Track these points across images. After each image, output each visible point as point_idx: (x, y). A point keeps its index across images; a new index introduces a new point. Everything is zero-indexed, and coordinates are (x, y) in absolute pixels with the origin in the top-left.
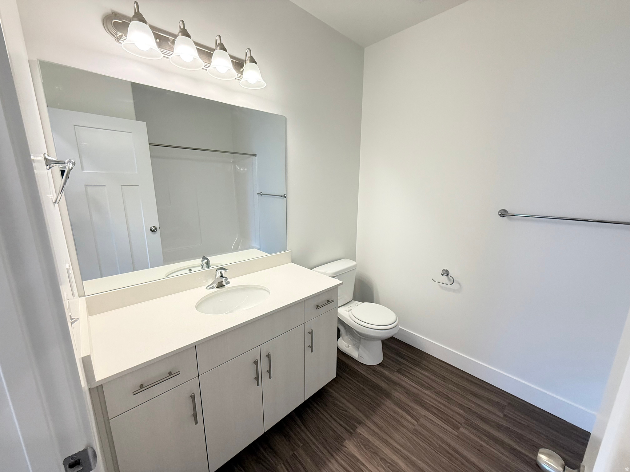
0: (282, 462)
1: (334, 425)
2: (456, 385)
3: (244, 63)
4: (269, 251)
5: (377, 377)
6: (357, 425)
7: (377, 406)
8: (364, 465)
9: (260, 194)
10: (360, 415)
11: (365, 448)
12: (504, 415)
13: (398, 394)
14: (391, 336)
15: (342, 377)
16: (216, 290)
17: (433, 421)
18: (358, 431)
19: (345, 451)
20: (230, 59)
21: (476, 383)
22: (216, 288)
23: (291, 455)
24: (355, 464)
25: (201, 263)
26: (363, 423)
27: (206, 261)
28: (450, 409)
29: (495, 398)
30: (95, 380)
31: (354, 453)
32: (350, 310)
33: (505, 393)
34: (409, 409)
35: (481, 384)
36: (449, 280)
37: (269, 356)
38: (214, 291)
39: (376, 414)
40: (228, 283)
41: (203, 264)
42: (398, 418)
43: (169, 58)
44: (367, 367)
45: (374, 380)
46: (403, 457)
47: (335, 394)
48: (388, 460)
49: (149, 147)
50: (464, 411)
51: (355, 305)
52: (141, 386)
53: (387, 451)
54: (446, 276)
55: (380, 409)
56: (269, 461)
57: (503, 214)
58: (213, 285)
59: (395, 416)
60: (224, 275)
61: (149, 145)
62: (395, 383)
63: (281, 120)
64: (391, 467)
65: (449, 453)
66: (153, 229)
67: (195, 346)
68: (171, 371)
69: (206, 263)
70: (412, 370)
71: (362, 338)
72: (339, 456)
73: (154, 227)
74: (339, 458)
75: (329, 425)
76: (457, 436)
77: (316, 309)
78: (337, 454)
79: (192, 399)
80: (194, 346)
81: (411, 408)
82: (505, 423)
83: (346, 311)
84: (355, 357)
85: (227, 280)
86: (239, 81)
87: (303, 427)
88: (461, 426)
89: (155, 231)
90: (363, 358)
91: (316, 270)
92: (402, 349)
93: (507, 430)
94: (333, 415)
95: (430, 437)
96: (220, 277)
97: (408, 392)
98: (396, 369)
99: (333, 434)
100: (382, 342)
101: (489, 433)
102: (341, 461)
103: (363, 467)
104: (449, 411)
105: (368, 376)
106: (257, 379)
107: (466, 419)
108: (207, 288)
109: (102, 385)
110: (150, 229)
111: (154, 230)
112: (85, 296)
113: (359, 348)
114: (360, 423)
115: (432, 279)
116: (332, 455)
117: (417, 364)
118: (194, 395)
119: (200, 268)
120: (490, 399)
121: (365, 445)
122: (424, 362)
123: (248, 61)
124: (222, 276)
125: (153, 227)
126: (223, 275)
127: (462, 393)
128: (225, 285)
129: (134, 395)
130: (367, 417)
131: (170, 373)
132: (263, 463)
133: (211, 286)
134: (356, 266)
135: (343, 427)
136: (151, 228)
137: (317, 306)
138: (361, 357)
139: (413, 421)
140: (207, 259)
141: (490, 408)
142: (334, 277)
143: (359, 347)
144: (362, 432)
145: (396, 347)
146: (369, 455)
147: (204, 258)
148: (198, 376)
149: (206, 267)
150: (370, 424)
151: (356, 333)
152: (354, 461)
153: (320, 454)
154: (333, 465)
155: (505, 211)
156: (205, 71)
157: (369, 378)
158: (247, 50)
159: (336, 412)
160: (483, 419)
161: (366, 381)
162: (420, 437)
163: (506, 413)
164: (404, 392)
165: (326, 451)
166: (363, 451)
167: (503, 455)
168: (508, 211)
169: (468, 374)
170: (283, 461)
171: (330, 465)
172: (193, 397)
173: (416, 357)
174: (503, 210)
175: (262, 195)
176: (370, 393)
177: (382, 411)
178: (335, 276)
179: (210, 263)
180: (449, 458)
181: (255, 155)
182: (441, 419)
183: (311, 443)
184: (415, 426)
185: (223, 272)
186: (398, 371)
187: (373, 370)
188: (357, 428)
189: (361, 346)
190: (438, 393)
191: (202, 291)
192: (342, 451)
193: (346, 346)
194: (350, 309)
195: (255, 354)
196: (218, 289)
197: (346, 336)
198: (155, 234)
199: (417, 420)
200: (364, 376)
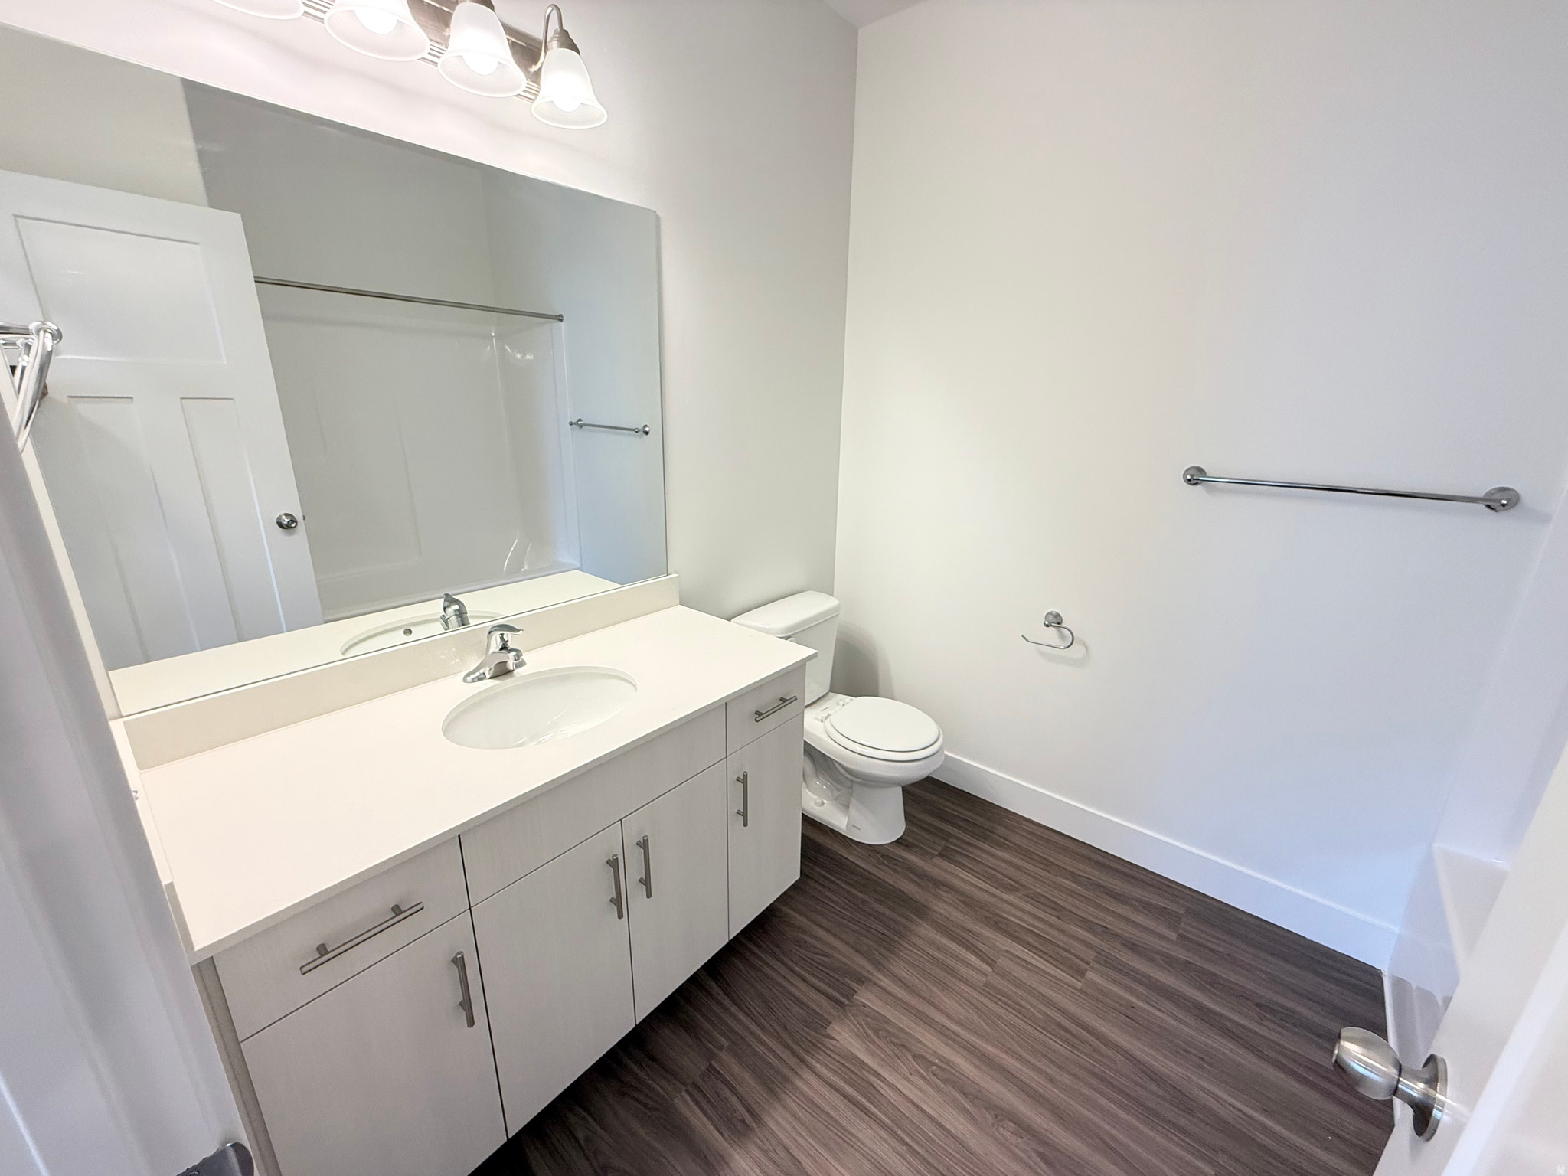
0: (684, 1088)
1: (801, 990)
2: (1074, 877)
3: (541, 50)
4: (622, 576)
5: (895, 871)
6: (855, 986)
7: (896, 938)
8: (877, 1075)
9: (576, 423)
10: (861, 963)
11: (878, 1037)
12: (1180, 936)
13: (944, 906)
14: (926, 775)
15: (810, 878)
16: (493, 684)
17: (1028, 963)
18: (858, 998)
19: (832, 1048)
20: (505, 36)
21: (1117, 870)
22: (490, 678)
23: (704, 1069)
24: (856, 1074)
25: (443, 613)
26: (869, 980)
27: (456, 607)
28: (1063, 932)
29: (1158, 901)
30: (193, 948)
31: (852, 1050)
32: (826, 718)
33: (1179, 888)
34: (969, 938)
35: (1127, 870)
36: (1062, 637)
37: (644, 845)
38: (485, 687)
39: (898, 957)
40: (521, 664)
41: (447, 617)
42: (950, 962)
43: (323, 19)
44: (869, 850)
45: (887, 880)
46: (966, 1049)
47: (801, 920)
48: (931, 1058)
49: (255, 288)
50: (1093, 933)
51: (838, 704)
52: (322, 950)
53: (929, 1040)
54: (1053, 629)
55: (906, 945)
56: (649, 1087)
57: (1195, 477)
58: (481, 671)
59: (941, 957)
60: (510, 645)
61: (256, 282)
62: (937, 883)
63: (646, 222)
64: (938, 1072)
65: (1066, 1030)
66: (286, 520)
67: (459, 836)
68: (397, 904)
69: (457, 613)
70: (971, 849)
71: (859, 783)
72: (818, 1061)
73: (287, 515)
74: (818, 1066)
75: (788, 992)
76: (1081, 991)
77: (757, 721)
78: (812, 1056)
79: (458, 967)
80: (454, 838)
81: (976, 935)
82: (1181, 954)
83: (816, 719)
84: (841, 829)
85: (521, 658)
86: (528, 103)
87: (727, 1002)
88: (1087, 967)
89: (293, 525)
90: (859, 829)
91: (742, 622)
92: (947, 804)
93: (1184, 968)
94: (798, 969)
95: (1022, 998)
96: (501, 650)
97: (968, 903)
98: (936, 850)
99: (801, 1011)
100: (903, 791)
101: (1147, 977)
102: (824, 1071)
103: (875, 1079)
104: (1061, 937)
105: (873, 870)
106: (617, 902)
107: (1099, 952)
108: (465, 680)
109: (212, 958)
110: (275, 520)
111: (288, 525)
112: (122, 717)
113: (848, 807)
114: (861, 980)
115: (1023, 636)
116: (803, 1061)
117: (985, 835)
118: (463, 956)
119: (438, 628)
120: (1148, 904)
121: (878, 1029)
122: (1001, 830)
123: (555, 44)
124: (504, 648)
125: (284, 517)
126: (508, 643)
127: (1089, 894)
128: (512, 671)
129: (304, 974)
130: (878, 965)
131: (397, 910)
132: (635, 1094)
133: (477, 674)
134: (836, 609)
135: (823, 994)
136: (279, 518)
137: (757, 713)
138: (853, 826)
139: (984, 966)
140: (457, 602)
141: (1150, 923)
142: (786, 638)
143: (849, 803)
144: (868, 999)
145: (934, 798)
146: (888, 1050)
147: (450, 600)
148: (470, 909)
149: (457, 624)
150: (884, 979)
151: (842, 771)
152: (854, 1069)
153: (772, 1060)
154: (807, 1083)
155: (1200, 470)
156: (432, 66)
157: (878, 875)
158: (550, 9)
159: (804, 960)
160: (1133, 947)
161: (867, 882)
162: (1000, 1000)
163: (1181, 931)
164: (958, 902)
165: (788, 1052)
166: (873, 1042)
167: (1180, 1022)
168: (1206, 470)
169: (1098, 851)
170: (686, 1086)
171: (799, 1083)
172: (459, 962)
173: (980, 820)
174: (1194, 467)
175: (581, 426)
176: (881, 909)
177: (911, 948)
178: (792, 635)
179: (468, 612)
180: (1066, 1041)
181: (560, 318)
182: (1042, 954)
183: (749, 1038)
184: (986, 975)
185: (508, 635)
186: (941, 855)
187: (882, 856)
188: (856, 992)
189: (854, 801)
190: (1034, 898)
191: (454, 690)
192: (825, 1049)
193: (816, 803)
194: (825, 715)
195: (610, 843)
196: (495, 682)
197: (815, 779)
198: (292, 534)
199: (990, 962)
200: (862, 870)
